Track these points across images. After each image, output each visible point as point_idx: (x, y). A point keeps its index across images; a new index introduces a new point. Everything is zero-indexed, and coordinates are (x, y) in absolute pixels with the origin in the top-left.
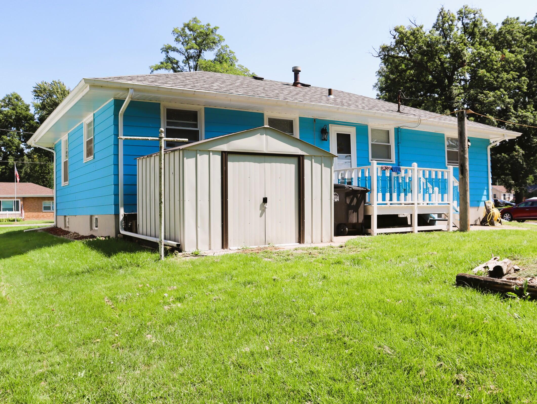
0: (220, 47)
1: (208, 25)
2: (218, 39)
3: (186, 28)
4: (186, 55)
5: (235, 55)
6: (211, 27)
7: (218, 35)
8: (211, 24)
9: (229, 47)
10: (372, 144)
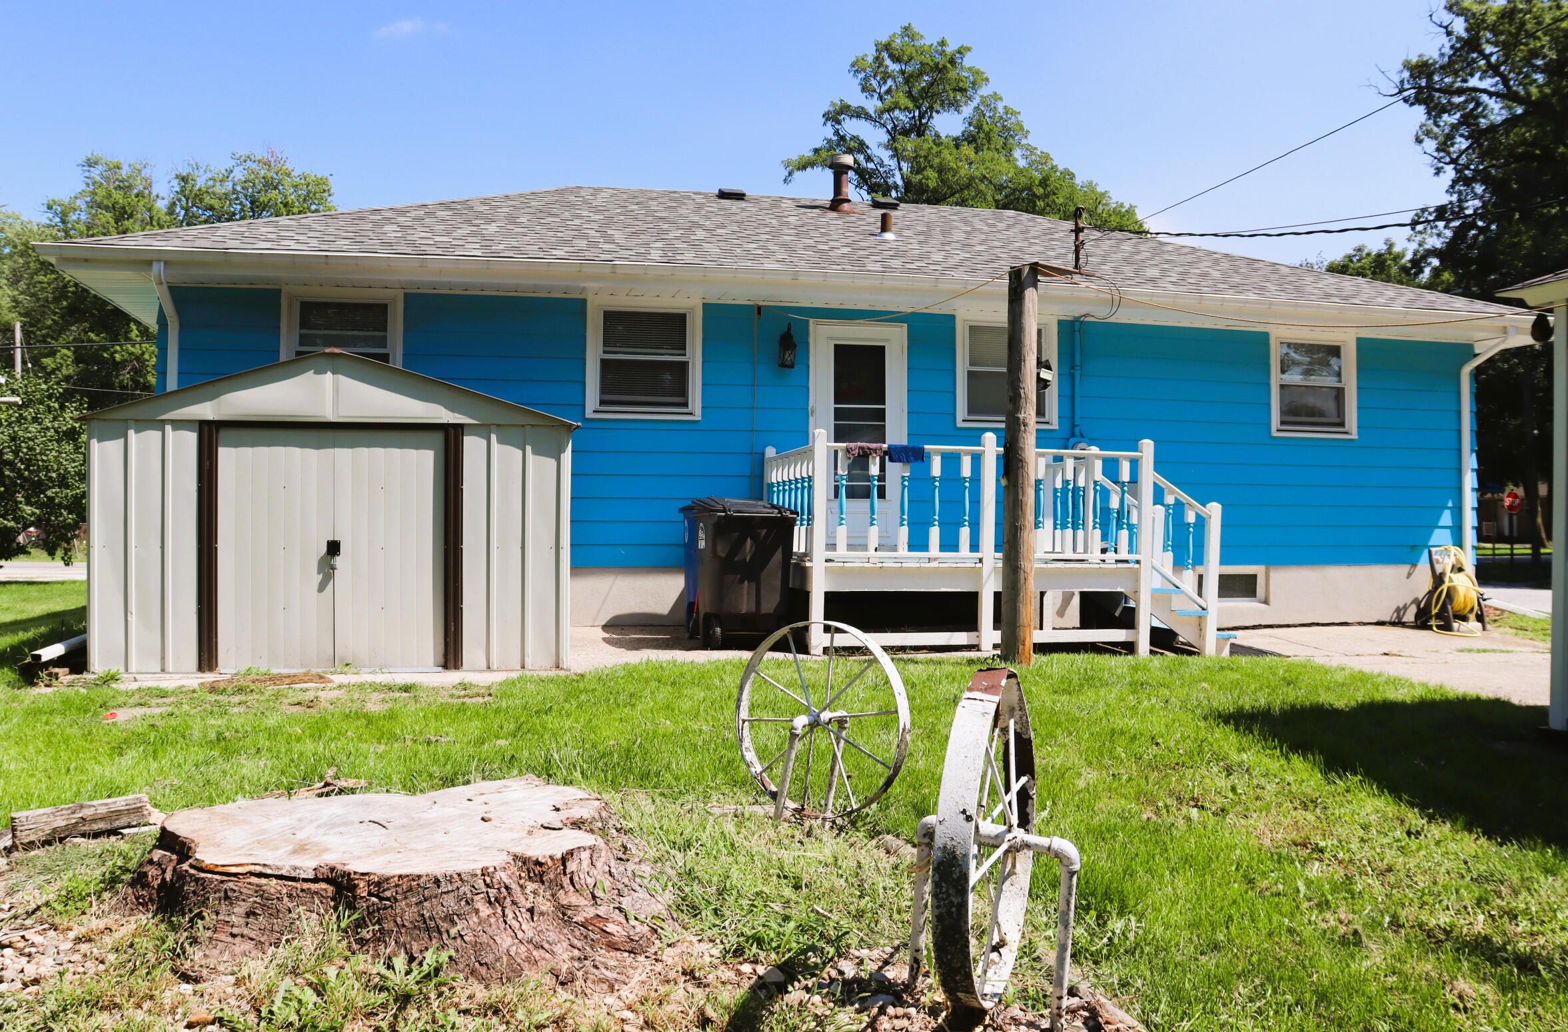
0: (977, 101)
1: (943, 43)
2: (971, 78)
3: (885, 55)
4: (889, 128)
5: (1020, 118)
6: (950, 49)
7: (970, 69)
8: (948, 41)
9: (1001, 99)
10: (969, 373)
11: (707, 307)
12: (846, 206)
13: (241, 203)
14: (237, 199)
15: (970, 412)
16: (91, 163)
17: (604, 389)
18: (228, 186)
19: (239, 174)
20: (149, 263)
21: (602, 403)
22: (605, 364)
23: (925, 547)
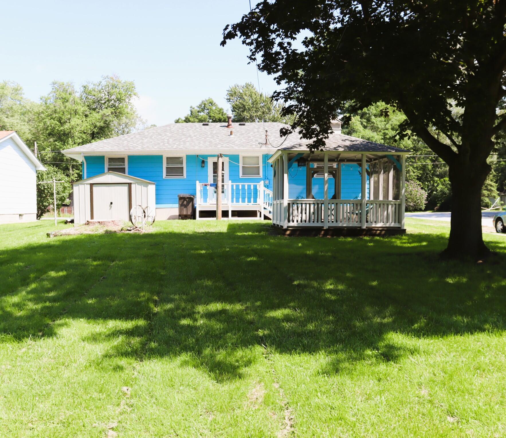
10: (243, 167)
11: (187, 156)
12: (230, 126)
13: (104, 93)
14: (103, 92)
15: (243, 175)
16: (54, 83)
17: (167, 173)
18: (100, 88)
19: (104, 83)
20: (81, 153)
21: (166, 175)
22: (167, 168)
23: (239, 202)
